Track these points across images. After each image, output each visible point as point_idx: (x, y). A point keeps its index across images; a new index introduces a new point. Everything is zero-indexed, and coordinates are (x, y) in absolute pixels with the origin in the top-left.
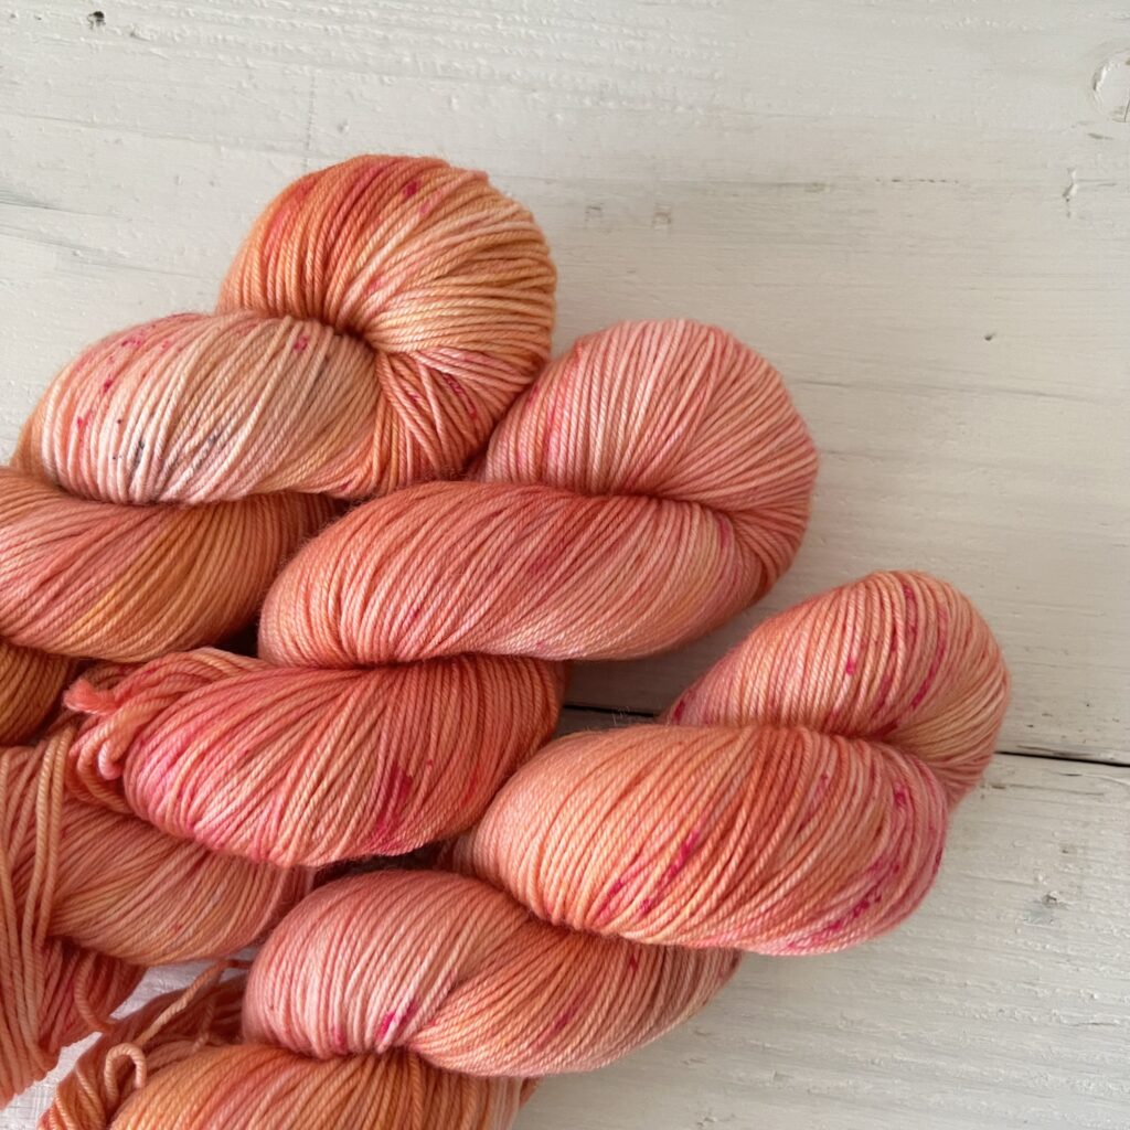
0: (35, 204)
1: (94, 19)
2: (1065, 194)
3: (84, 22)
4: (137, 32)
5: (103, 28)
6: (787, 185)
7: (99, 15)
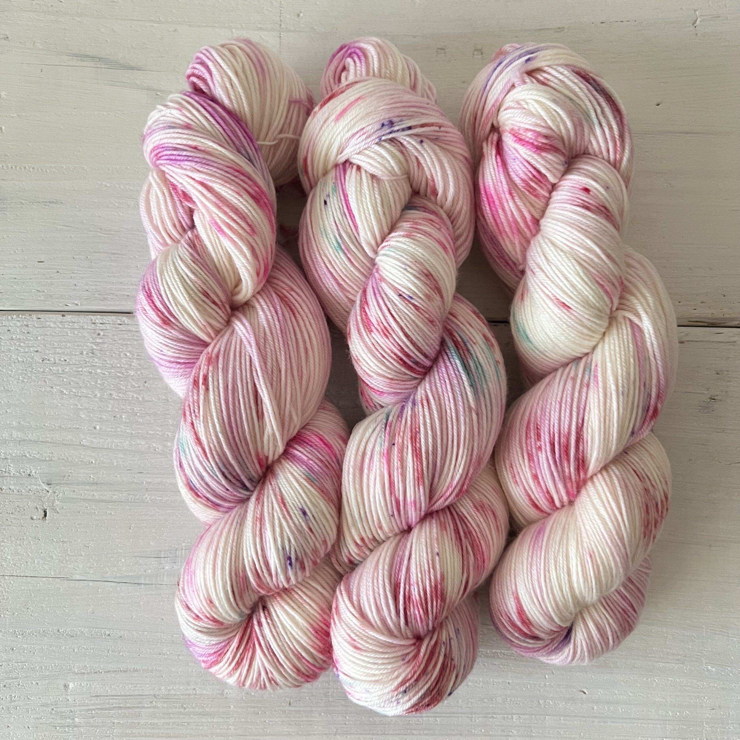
0: (132, 68)
2: (693, 24)
6: (543, 29)
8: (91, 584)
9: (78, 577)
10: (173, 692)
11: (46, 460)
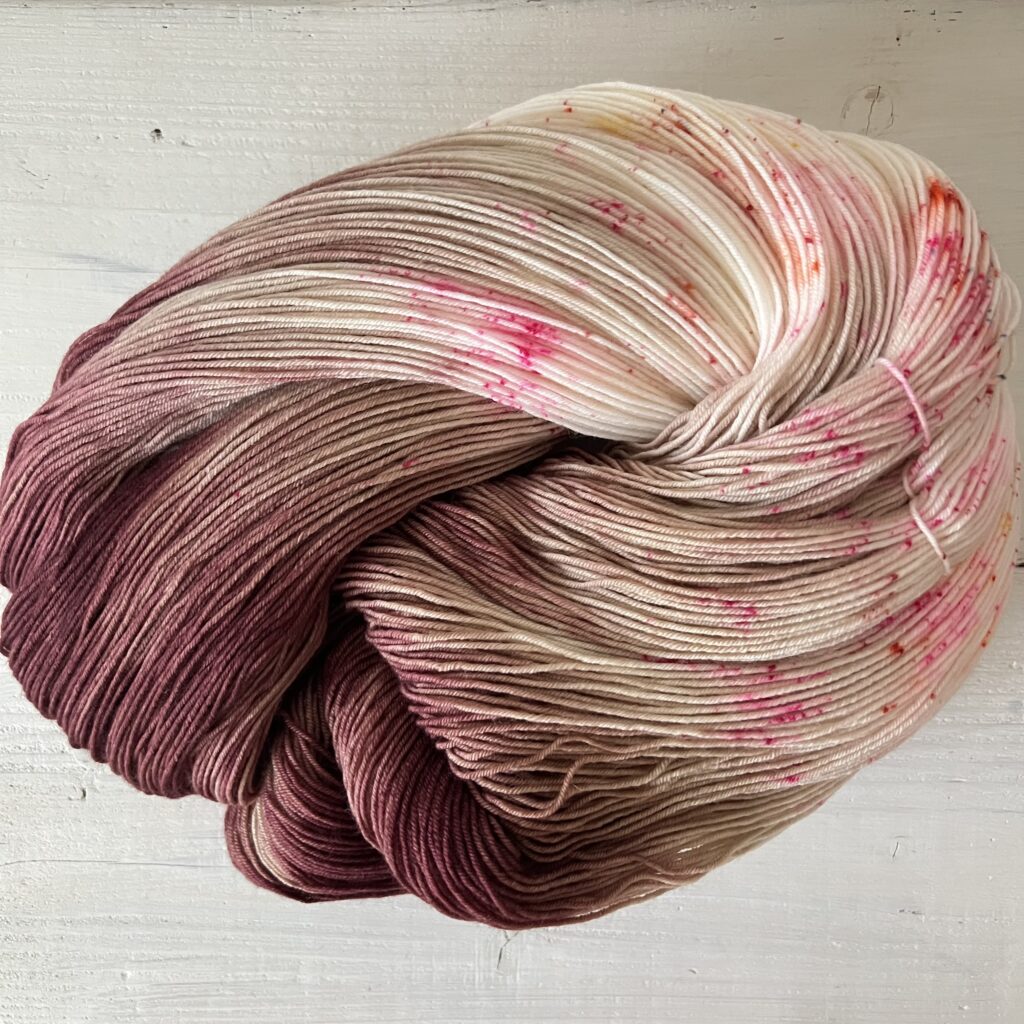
1: (155, 134)
3: (147, 136)
4: (187, 141)
5: (162, 141)
7: (158, 131)
8: (142, 867)
9: (127, 860)
10: (240, 979)
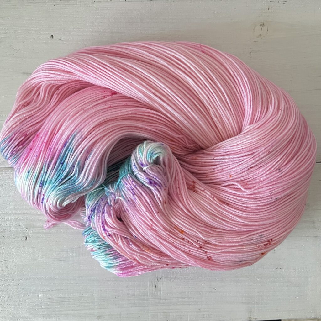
1: (51, 37)
2: (250, 54)
3: (49, 38)
4: (61, 39)
5: (54, 39)
8: (44, 261)
9: (39, 259)
10: (75, 296)
11: (25, 220)
